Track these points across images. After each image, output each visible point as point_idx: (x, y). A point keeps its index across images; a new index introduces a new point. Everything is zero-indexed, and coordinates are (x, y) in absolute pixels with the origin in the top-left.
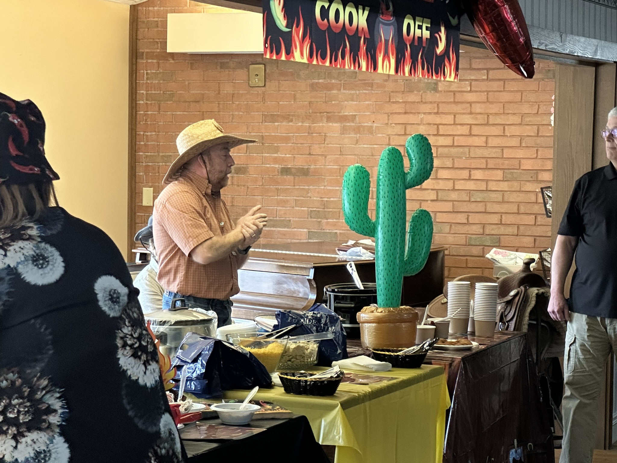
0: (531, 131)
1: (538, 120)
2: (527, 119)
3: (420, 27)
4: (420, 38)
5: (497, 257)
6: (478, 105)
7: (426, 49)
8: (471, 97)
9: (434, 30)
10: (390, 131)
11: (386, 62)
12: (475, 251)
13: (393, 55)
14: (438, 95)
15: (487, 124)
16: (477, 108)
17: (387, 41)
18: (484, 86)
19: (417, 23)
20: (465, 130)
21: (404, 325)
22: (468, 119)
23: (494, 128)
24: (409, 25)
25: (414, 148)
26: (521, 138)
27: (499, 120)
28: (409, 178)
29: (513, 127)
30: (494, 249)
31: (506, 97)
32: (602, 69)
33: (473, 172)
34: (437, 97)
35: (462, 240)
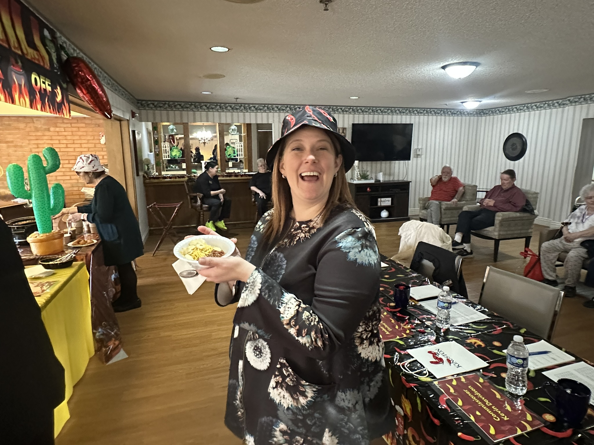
0: (93, 145)
1: (94, 142)
2: (90, 141)
3: (44, 83)
4: (45, 90)
5: (86, 191)
6: (68, 136)
7: (50, 97)
8: (66, 134)
9: (53, 86)
10: (31, 146)
11: (22, 99)
12: (76, 189)
13: (26, 95)
14: (50, 133)
15: (74, 143)
16: (69, 138)
17: (20, 86)
18: (70, 129)
19: (42, 80)
20: (64, 146)
21: (56, 241)
22: (65, 142)
23: (77, 145)
24: (35, 79)
25: (48, 154)
26: (89, 148)
27: (78, 142)
28: (47, 168)
29: (84, 144)
30: (84, 188)
31: (80, 133)
32: (122, 122)
33: (70, 161)
34: (50, 134)
35: (69, 185)
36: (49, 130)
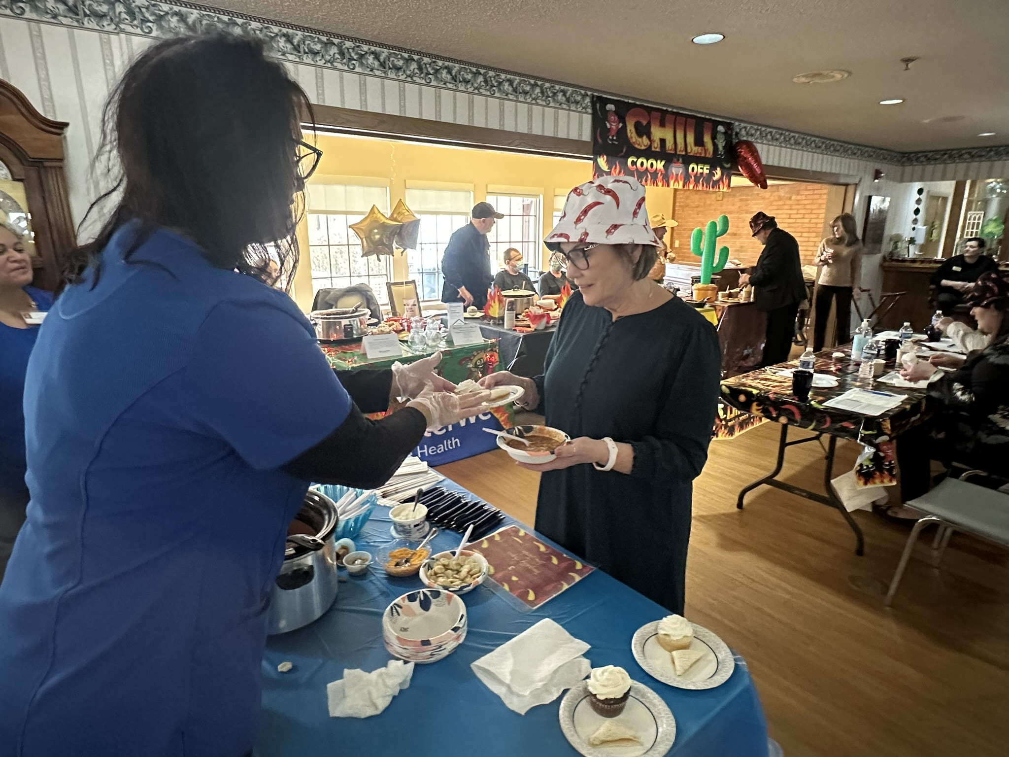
4: (702, 173)
7: (705, 178)
9: (712, 169)
11: (676, 183)
13: (681, 180)
17: (677, 175)
19: (700, 167)
21: (709, 292)
24: (693, 167)
28: (718, 232)
36: (790, 199)
